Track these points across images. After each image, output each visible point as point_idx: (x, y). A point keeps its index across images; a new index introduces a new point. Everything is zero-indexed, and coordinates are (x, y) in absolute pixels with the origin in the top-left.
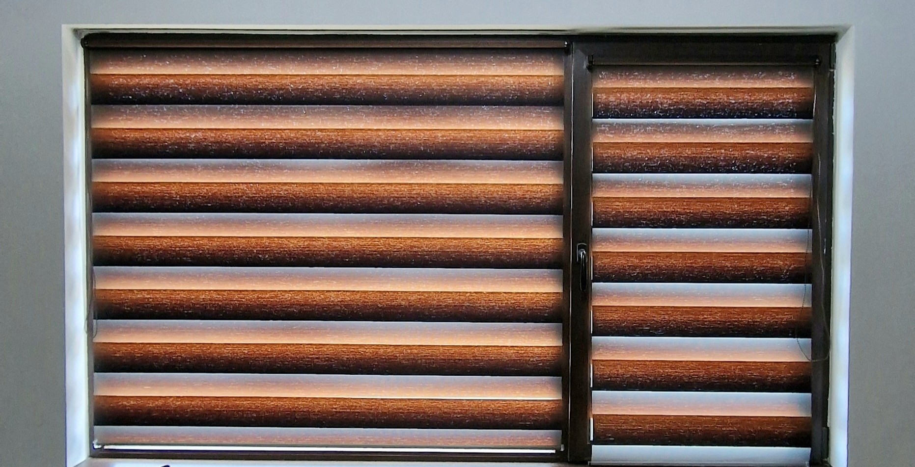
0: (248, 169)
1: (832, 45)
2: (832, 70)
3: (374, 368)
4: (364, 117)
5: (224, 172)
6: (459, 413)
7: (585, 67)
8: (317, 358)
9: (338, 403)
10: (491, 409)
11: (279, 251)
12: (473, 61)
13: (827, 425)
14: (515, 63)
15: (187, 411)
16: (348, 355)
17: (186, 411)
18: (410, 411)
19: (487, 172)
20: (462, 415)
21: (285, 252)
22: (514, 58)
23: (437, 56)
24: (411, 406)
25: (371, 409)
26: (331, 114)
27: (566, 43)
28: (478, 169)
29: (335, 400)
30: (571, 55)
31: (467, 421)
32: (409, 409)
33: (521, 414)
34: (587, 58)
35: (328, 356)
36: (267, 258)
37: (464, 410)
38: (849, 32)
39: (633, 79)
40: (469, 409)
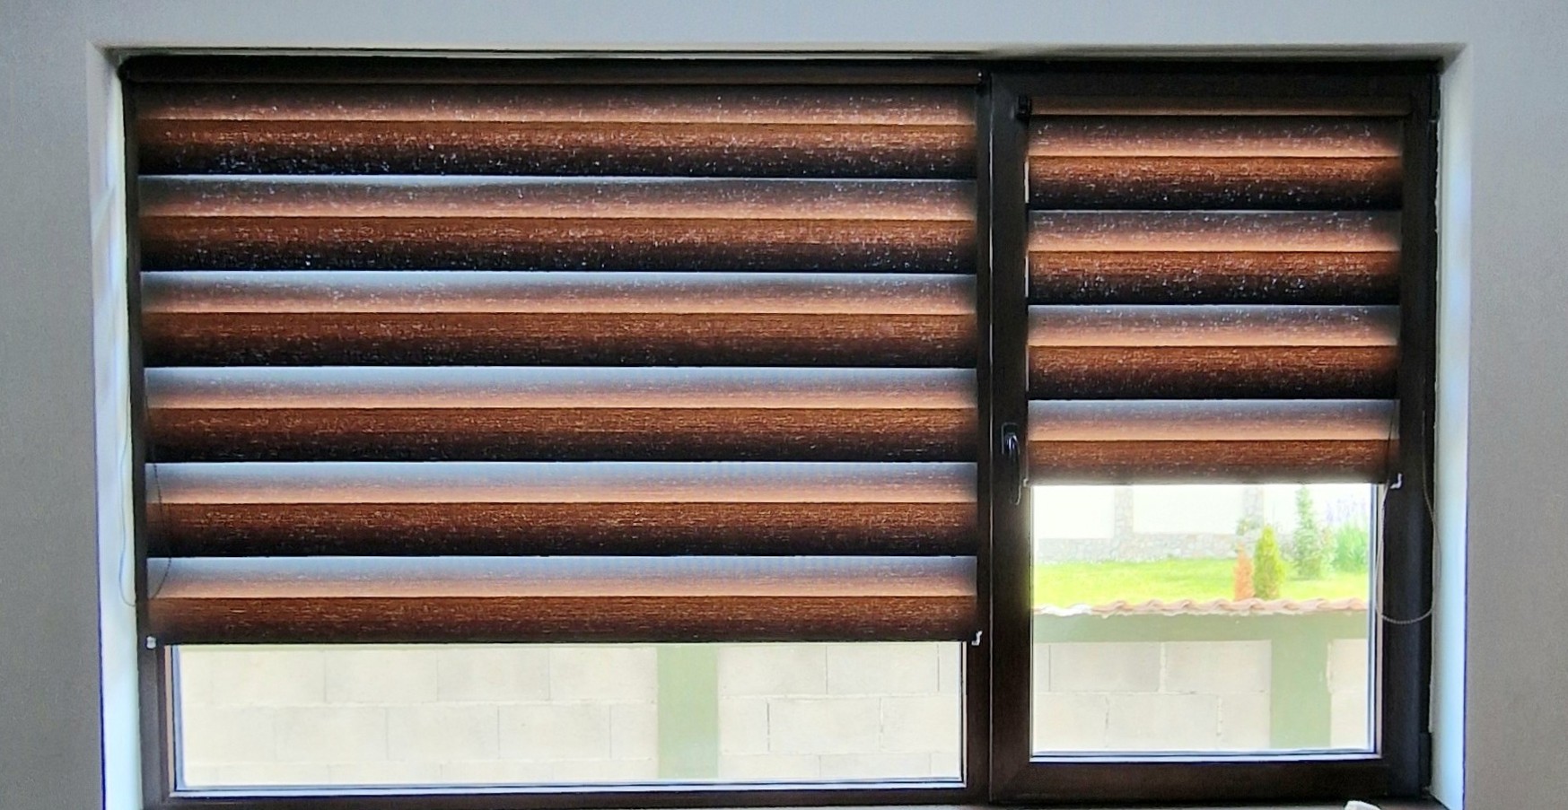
0: (422, 299)
1: (1434, 78)
2: (1433, 121)
3: (647, 354)
4: (627, 205)
5: (379, 302)
6: (798, 434)
7: (1012, 115)
8: (545, 339)
9: (584, 417)
10: (854, 426)
11: (475, 147)
12: (817, 106)
13: (1427, 730)
14: (891, 110)
15: (315, 435)
16: (601, 332)
17: (311, 434)
18: (712, 429)
19: (844, 300)
20: (802, 437)
21: (487, 150)
22: (890, 100)
23: (754, 98)
24: (713, 421)
25: (644, 428)
26: (569, 200)
27: (980, 75)
28: (828, 295)
29: (579, 412)
30: (988, 96)
31: (813, 447)
32: (709, 427)
33: (907, 434)
34: (1017, 99)
35: (565, 334)
36: (454, 160)
37: (807, 427)
38: (1463, 55)
39: (1096, 136)
40: (815, 427)
